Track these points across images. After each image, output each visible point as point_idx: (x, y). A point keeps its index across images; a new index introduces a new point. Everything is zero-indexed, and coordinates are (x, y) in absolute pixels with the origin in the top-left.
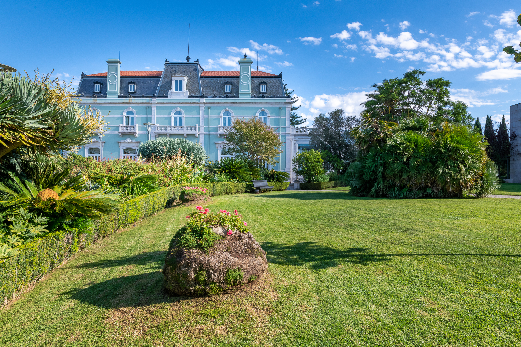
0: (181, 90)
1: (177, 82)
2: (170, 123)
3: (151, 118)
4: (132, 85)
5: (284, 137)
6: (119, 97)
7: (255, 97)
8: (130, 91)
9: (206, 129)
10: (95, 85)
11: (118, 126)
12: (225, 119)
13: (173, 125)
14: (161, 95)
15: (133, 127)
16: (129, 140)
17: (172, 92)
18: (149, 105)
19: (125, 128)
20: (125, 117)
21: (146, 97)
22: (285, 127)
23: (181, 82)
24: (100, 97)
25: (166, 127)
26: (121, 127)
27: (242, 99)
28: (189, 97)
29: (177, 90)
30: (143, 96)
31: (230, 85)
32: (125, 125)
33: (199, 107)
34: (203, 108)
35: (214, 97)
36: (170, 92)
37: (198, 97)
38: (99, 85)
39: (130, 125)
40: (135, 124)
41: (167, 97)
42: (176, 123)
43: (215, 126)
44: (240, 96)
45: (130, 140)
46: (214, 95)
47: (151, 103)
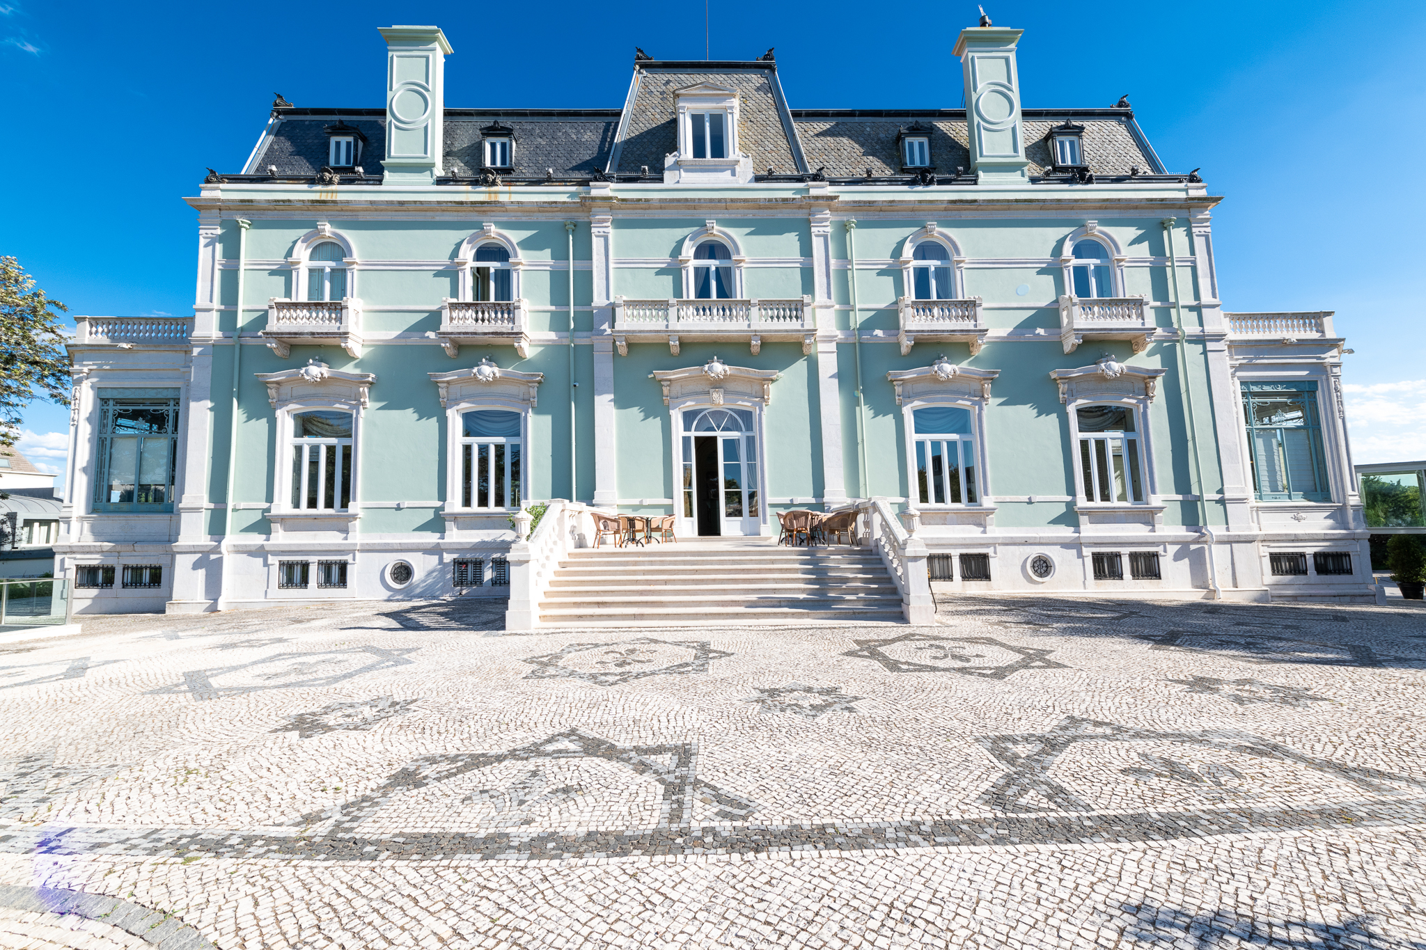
0: (719, 151)
1: (697, 120)
2: (678, 292)
3: (591, 272)
4: (498, 141)
5: (1200, 347)
6: (441, 181)
7: (1046, 178)
8: (488, 163)
9: (844, 317)
10: (333, 140)
11: (434, 307)
12: (922, 275)
13: (692, 297)
14: (633, 174)
15: (507, 309)
16: (488, 371)
17: (682, 158)
18: (582, 217)
19: (470, 313)
20: (468, 268)
21: (564, 182)
22: (1194, 303)
23: (718, 122)
24: (351, 182)
25: (662, 305)
26: (453, 306)
27: (990, 186)
28: (758, 179)
29: (699, 152)
30: (549, 180)
31: (925, 140)
32: (469, 298)
33: (809, 222)
34: (823, 228)
35: (869, 180)
36: (669, 160)
37: (800, 180)
38: (351, 139)
39: (492, 299)
40: (515, 297)
41: (661, 180)
42: (703, 291)
43: (882, 306)
44: (981, 174)
45: (496, 370)
46: (869, 172)
47: (587, 204)
